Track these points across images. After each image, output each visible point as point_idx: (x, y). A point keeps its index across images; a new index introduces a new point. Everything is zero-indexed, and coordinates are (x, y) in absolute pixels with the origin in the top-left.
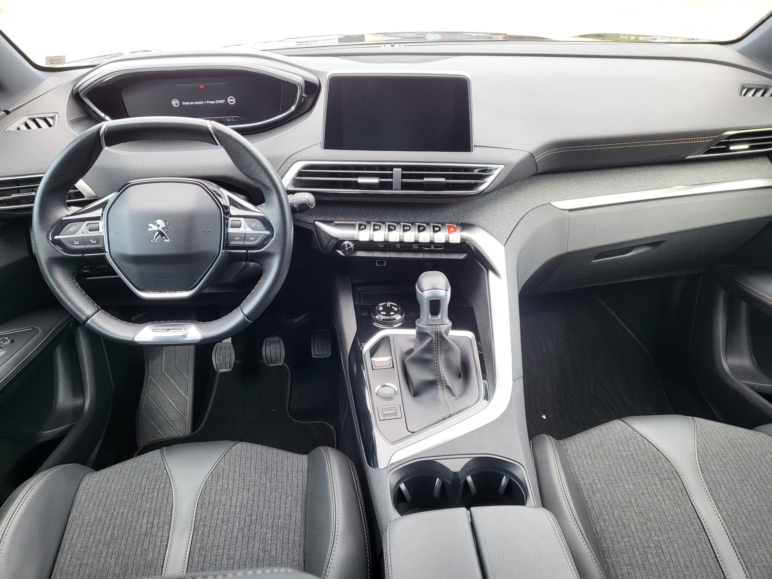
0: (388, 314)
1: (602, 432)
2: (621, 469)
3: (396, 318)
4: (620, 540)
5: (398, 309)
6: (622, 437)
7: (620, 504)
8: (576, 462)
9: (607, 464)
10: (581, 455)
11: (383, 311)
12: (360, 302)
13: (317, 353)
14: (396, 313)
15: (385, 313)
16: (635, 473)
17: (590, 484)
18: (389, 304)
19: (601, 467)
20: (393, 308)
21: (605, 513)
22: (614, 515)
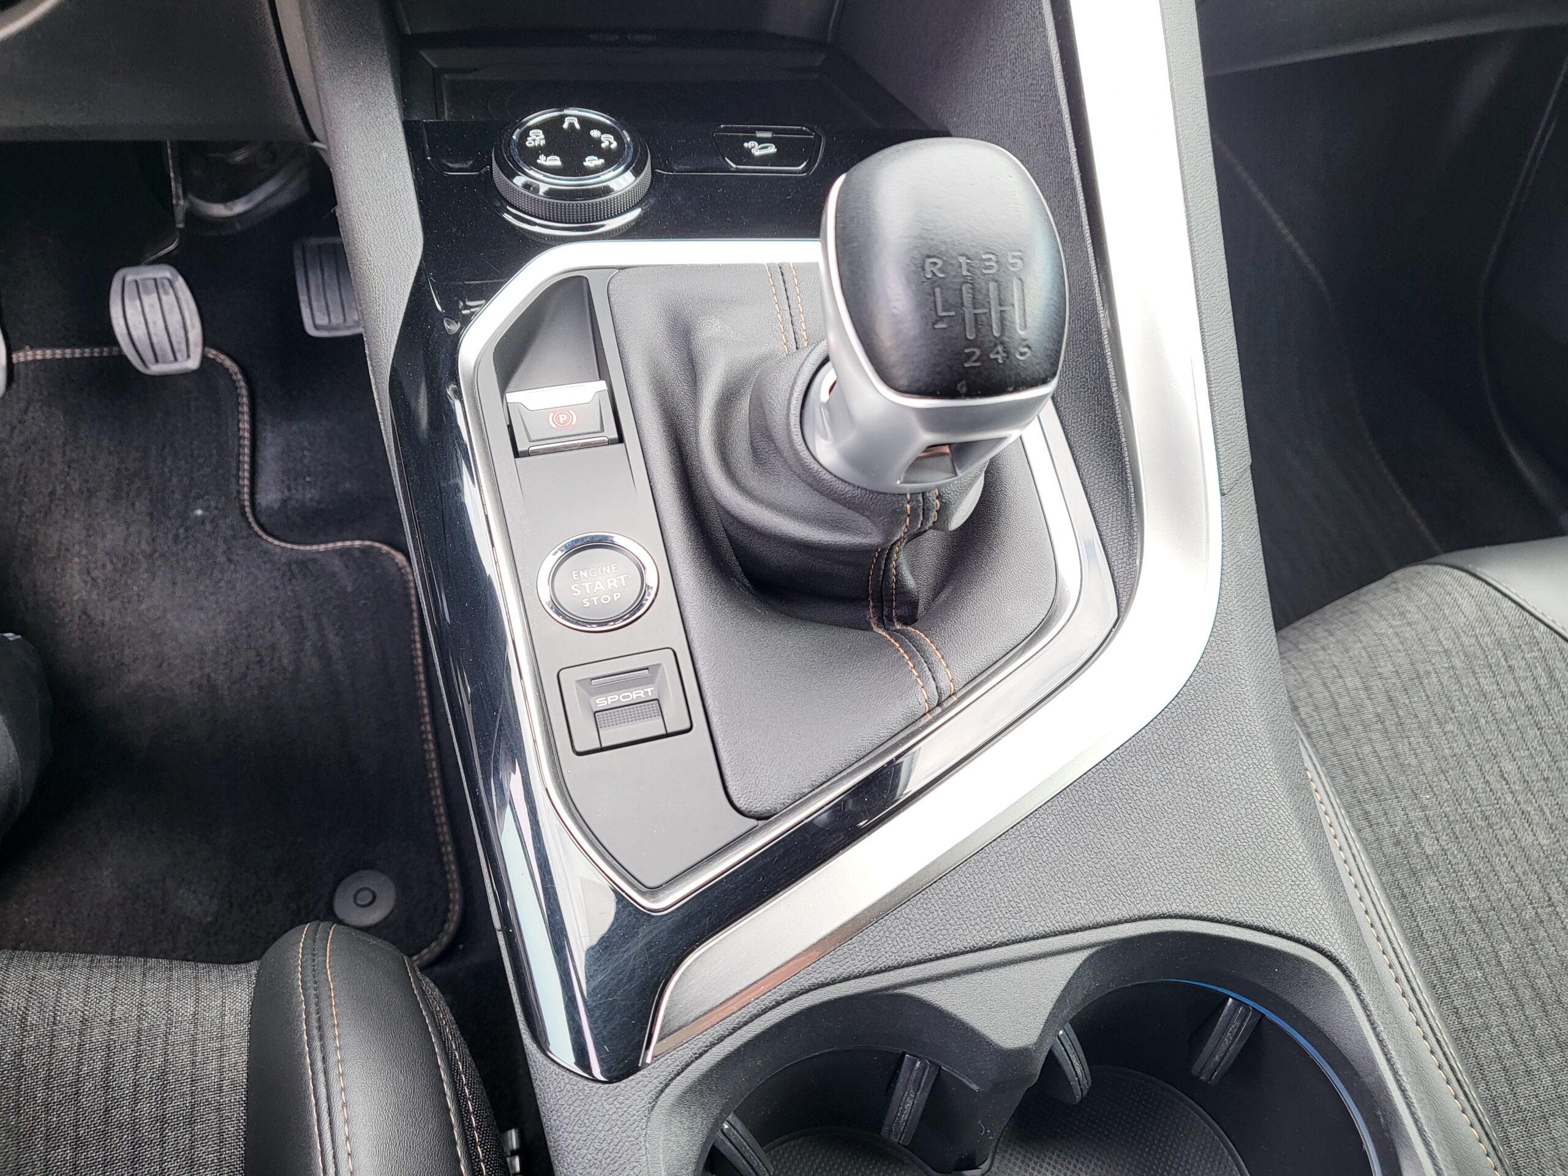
0: (573, 167)
1: (1409, 624)
2: (1496, 768)
3: (612, 184)
4: (1535, 1063)
5: (619, 138)
6: (1487, 639)
7: (1514, 915)
8: (1335, 754)
9: (1447, 751)
10: (1347, 720)
11: (547, 151)
12: (438, 113)
13: (322, 320)
14: (611, 159)
15: (555, 161)
16: (1546, 780)
17: (1397, 843)
18: (573, 117)
19: (1428, 766)
20: (595, 133)
21: (1465, 958)
22: (1499, 963)
